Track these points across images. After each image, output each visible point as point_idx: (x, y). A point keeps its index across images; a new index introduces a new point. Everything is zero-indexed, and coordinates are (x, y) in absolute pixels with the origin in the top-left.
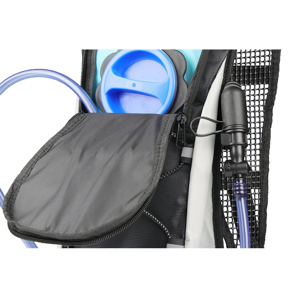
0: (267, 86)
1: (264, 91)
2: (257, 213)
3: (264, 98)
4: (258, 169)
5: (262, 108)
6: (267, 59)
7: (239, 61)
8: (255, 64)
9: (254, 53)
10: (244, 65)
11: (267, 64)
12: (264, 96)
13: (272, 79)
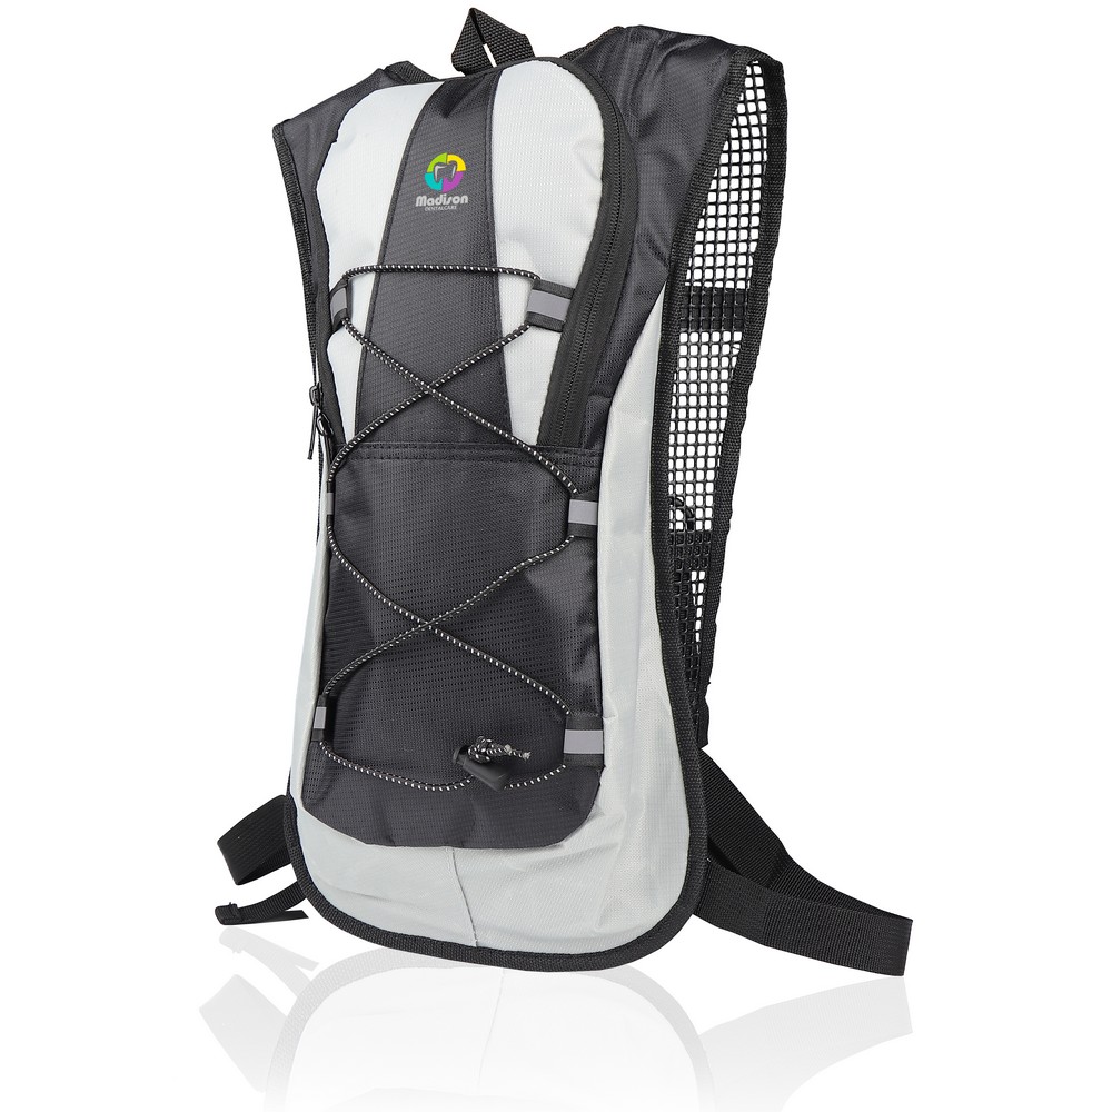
0: (738, 336)
1: (720, 348)
2: (698, 625)
3: (730, 363)
4: (708, 525)
5: (724, 388)
6: (742, 273)
7: (698, 274)
8: (724, 284)
9: (723, 257)
10: (699, 284)
11: (741, 285)
12: (730, 360)
13: (752, 321)
